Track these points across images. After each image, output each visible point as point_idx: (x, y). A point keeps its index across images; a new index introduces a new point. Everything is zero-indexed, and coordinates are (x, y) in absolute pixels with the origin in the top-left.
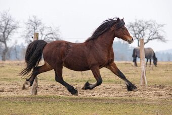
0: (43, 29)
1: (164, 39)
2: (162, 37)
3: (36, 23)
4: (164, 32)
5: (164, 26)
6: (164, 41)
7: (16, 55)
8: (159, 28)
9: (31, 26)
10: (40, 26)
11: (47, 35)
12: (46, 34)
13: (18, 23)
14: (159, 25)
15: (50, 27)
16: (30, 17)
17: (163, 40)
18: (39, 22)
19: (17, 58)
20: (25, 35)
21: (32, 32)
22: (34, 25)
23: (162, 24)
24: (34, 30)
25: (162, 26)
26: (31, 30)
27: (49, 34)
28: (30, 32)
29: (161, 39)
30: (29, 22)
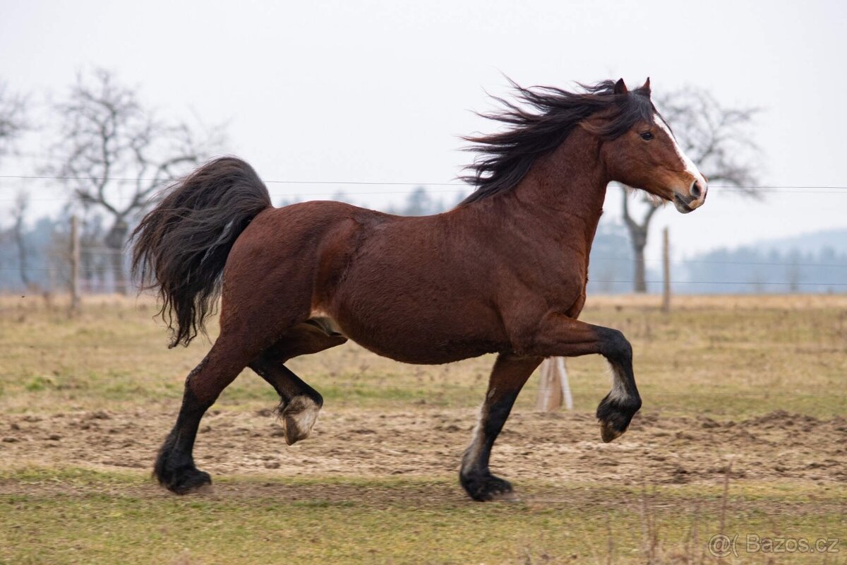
0: (144, 137)
1: (754, 181)
2: (743, 172)
3: (109, 106)
4: (754, 146)
5: (754, 117)
6: (753, 193)
7: (23, 266)
8: (725, 131)
9: (84, 121)
10: (132, 121)
11: (164, 167)
12: (160, 160)
13: (19, 105)
14: (726, 114)
15: (184, 128)
16: (79, 77)
17: (748, 185)
18: (125, 100)
19: (24, 279)
20: (58, 165)
21: (89, 152)
22: (103, 115)
23: (741, 107)
24: (98, 140)
25: (744, 117)
26: (83, 139)
27: (176, 161)
28: (79, 151)
29: (737, 183)
30: (76, 103)
